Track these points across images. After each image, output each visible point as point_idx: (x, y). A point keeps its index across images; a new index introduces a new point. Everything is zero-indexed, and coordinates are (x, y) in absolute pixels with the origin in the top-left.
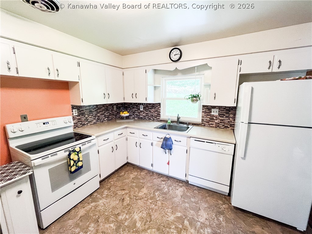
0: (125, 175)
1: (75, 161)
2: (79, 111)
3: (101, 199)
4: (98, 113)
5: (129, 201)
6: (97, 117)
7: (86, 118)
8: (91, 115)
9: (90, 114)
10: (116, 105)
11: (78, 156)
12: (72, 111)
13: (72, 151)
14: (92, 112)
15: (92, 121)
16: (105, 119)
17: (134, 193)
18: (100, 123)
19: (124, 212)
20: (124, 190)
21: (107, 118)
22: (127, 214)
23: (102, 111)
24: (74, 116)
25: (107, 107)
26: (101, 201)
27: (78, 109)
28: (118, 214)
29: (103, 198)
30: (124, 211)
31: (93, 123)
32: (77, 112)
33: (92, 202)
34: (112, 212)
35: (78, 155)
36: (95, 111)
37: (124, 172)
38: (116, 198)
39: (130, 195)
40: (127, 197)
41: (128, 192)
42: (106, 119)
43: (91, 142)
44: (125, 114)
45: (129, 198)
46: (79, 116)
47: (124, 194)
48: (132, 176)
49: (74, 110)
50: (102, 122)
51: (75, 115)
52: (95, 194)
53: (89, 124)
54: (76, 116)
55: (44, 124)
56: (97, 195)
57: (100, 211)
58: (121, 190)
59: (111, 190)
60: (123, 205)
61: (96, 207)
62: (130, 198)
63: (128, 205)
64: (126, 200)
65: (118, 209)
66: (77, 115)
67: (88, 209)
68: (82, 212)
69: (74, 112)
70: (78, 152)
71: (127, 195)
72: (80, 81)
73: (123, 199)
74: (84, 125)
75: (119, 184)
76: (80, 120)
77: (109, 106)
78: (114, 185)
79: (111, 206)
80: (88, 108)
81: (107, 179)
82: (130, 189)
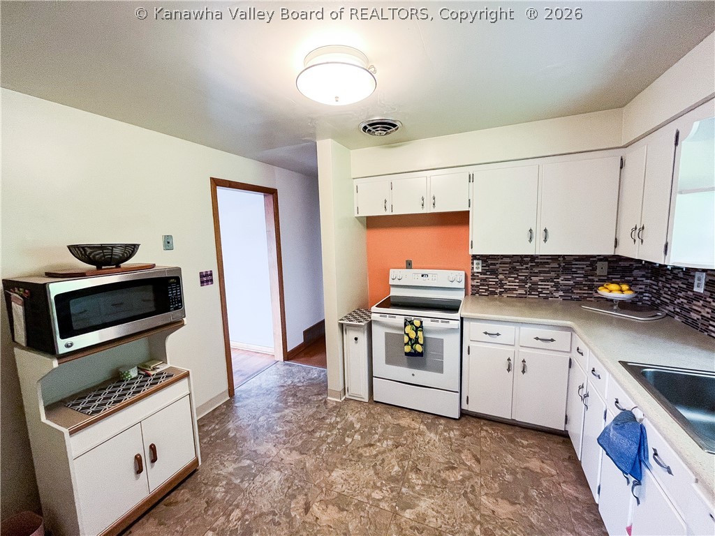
0: (526, 447)
1: (410, 339)
2: (485, 265)
3: (436, 433)
4: (536, 274)
5: (453, 480)
6: (530, 284)
7: (501, 280)
8: (512, 276)
9: (510, 273)
10: (609, 262)
11: (417, 334)
12: (473, 263)
13: (410, 322)
14: (517, 270)
15: (515, 290)
16: (557, 295)
17: (482, 485)
18: (537, 301)
19: (426, 478)
20: (478, 461)
21: (564, 291)
22: (423, 485)
23: (548, 272)
24: (475, 272)
25: (569, 263)
26: (432, 435)
27: (484, 261)
28: (417, 471)
29: (440, 435)
30: (429, 479)
31: (515, 295)
32: (480, 266)
33: (425, 425)
34: (419, 458)
35: (416, 332)
36: (527, 268)
37: (531, 442)
38: (449, 454)
39: (469, 478)
40: (461, 473)
41: (478, 472)
42: (561, 293)
43: (448, 322)
44: (613, 291)
45: (460, 478)
46: (485, 274)
47: (466, 465)
48: (535, 464)
49: (475, 262)
50: (546, 298)
51: (475, 270)
52: (442, 421)
53: (505, 295)
54: (478, 273)
55: (423, 276)
56: (441, 424)
57: (413, 442)
58: (474, 456)
59: (465, 439)
60: (439, 471)
61: (421, 433)
62: (462, 481)
63: (444, 481)
64: (452, 473)
65: (428, 466)
66: (480, 270)
67: (412, 426)
68: (405, 421)
69: (475, 266)
70: (417, 328)
71: (467, 473)
72: (470, 209)
73: (454, 468)
74: (493, 293)
75: (488, 446)
76: (486, 283)
77: (576, 260)
78: (479, 438)
79: (429, 453)
80: (508, 260)
81: (486, 422)
82: (488, 472)
